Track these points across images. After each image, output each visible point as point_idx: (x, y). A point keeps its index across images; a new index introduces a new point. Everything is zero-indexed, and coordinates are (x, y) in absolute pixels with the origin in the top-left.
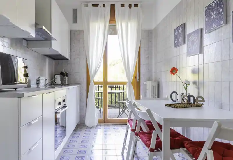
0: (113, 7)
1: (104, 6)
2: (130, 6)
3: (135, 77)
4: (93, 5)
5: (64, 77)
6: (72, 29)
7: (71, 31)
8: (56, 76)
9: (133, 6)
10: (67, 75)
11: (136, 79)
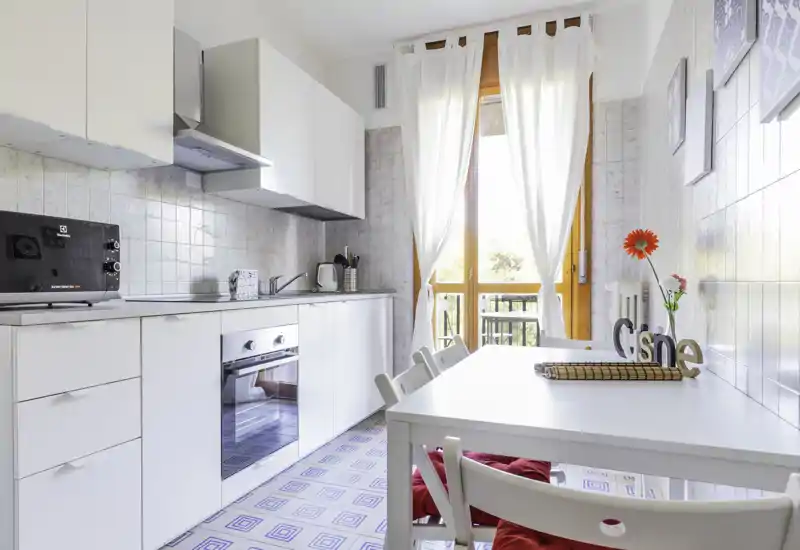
0: (491, 39)
1: (463, 41)
2: (551, 28)
3: (574, 269)
4: (430, 46)
5: (347, 270)
6: (370, 128)
7: (367, 134)
8: (321, 266)
9: (560, 25)
10: (354, 263)
11: (575, 274)
